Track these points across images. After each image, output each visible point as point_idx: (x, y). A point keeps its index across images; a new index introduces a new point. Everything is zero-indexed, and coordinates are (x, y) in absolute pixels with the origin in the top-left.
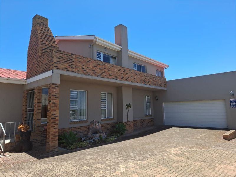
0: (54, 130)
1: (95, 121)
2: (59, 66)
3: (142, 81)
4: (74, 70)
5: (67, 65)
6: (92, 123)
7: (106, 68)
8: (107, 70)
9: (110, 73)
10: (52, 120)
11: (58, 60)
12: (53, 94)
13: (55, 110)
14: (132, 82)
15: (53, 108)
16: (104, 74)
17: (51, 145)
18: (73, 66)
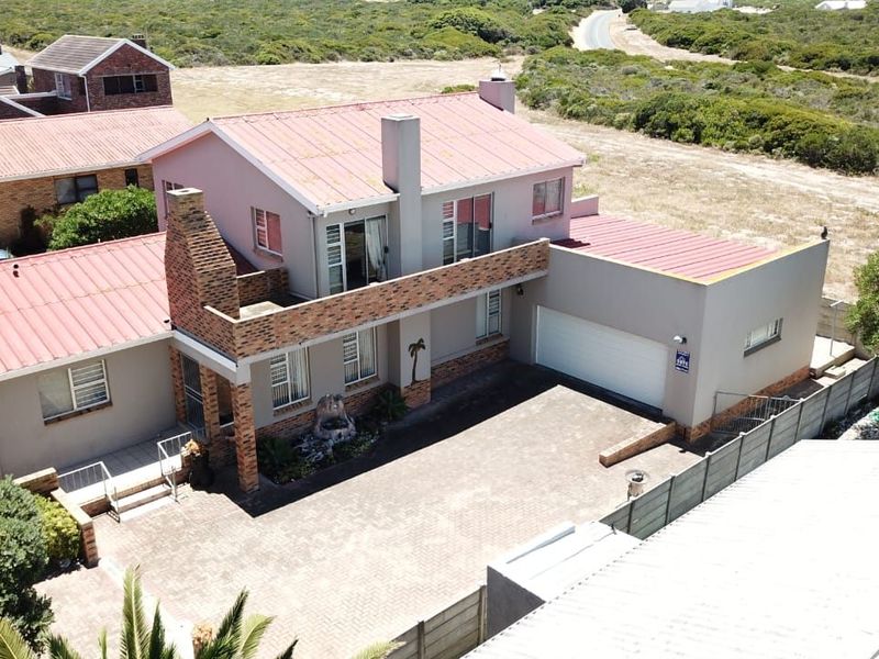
0: (250, 459)
1: (330, 398)
2: (246, 350)
3: (452, 292)
4: (274, 345)
5: (261, 341)
6: (322, 402)
7: (345, 306)
8: (349, 310)
9: (357, 312)
10: (245, 445)
11: (244, 340)
12: (240, 403)
13: (248, 429)
14: (420, 306)
15: (245, 426)
16: (341, 322)
17: (248, 482)
18: (273, 338)
